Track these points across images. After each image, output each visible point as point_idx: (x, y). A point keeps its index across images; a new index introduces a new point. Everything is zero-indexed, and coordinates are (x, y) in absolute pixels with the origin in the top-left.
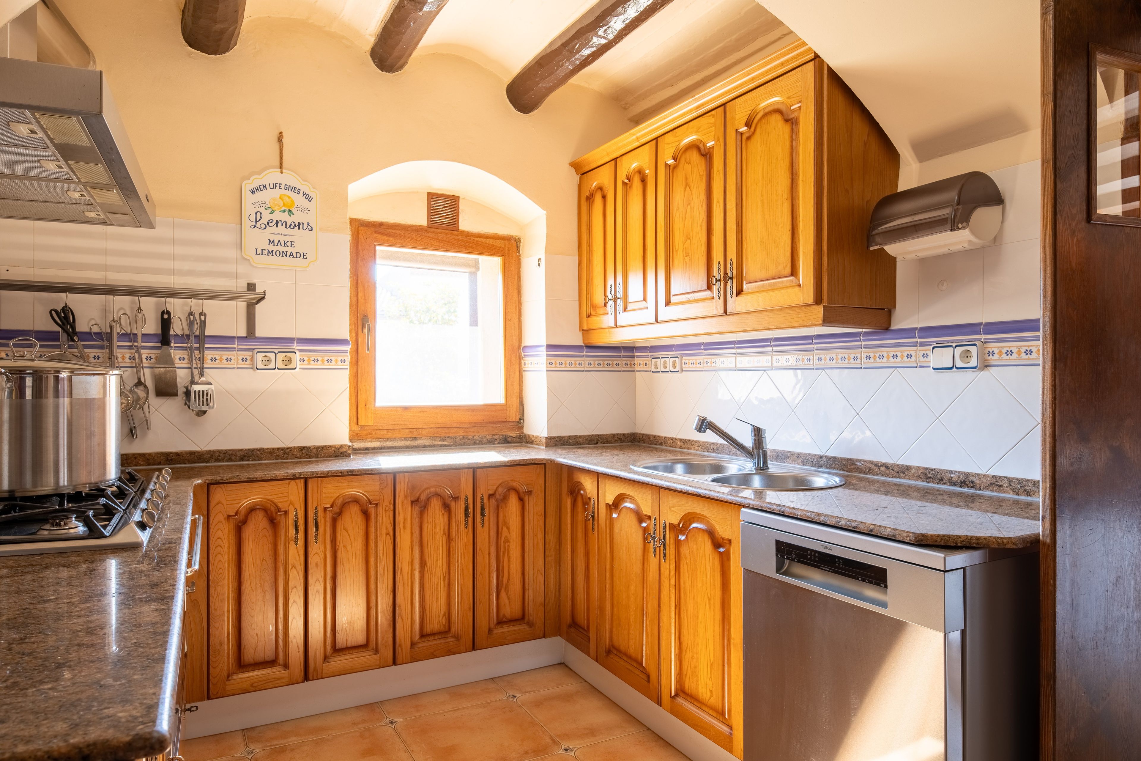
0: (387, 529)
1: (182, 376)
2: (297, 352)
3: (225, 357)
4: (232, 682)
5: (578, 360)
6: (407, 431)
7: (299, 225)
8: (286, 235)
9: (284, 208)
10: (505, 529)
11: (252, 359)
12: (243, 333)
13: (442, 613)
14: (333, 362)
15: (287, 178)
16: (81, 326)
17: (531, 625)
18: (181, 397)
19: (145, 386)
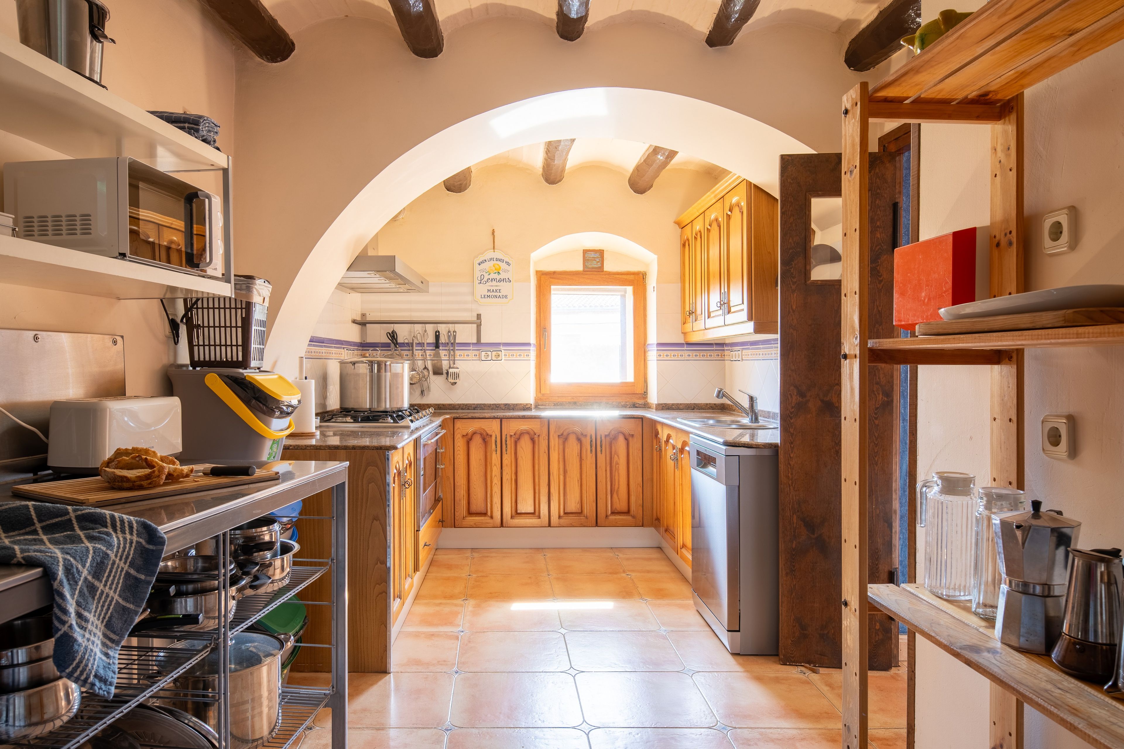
0: (545, 450)
1: (445, 364)
2: (503, 351)
3: (466, 354)
4: (465, 521)
5: (680, 353)
6: (570, 398)
7: (503, 280)
8: (496, 286)
9: (495, 271)
10: (616, 456)
11: (479, 355)
12: (475, 341)
13: (577, 501)
14: (522, 356)
15: (498, 255)
16: (400, 340)
17: (634, 517)
18: (445, 375)
19: (428, 370)
